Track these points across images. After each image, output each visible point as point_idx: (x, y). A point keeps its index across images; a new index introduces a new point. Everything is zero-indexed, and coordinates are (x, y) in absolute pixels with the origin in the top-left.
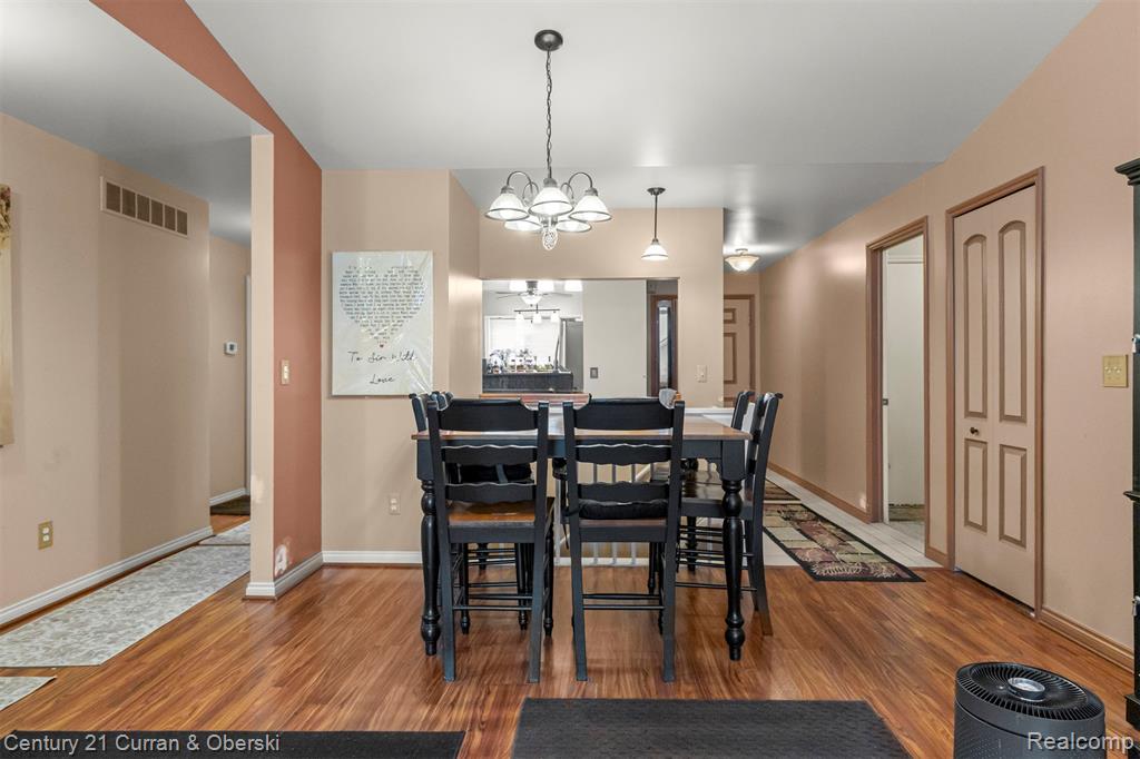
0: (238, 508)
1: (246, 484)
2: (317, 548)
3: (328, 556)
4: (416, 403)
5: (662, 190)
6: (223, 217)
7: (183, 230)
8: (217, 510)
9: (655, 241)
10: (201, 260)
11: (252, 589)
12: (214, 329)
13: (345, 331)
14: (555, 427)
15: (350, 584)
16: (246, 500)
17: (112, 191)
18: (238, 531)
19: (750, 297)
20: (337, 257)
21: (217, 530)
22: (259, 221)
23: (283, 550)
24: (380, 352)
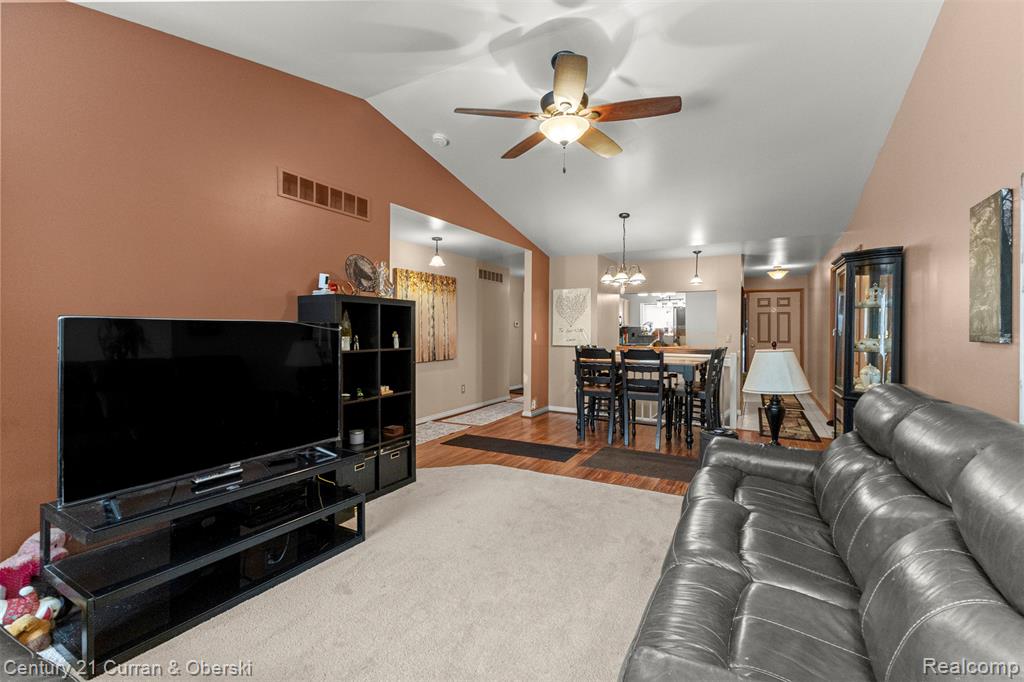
0: (519, 392)
1: (522, 383)
2: (547, 404)
3: (551, 408)
4: (577, 350)
5: (700, 252)
6: (514, 272)
7: (501, 281)
8: (512, 392)
9: (696, 276)
10: (507, 287)
11: (524, 414)
12: (511, 317)
13: (558, 321)
14: (618, 358)
15: (556, 418)
16: (522, 389)
17: (480, 271)
18: (520, 399)
19: (801, 290)
20: (555, 292)
21: (512, 398)
22: (527, 272)
23: (534, 402)
24: (571, 329)
